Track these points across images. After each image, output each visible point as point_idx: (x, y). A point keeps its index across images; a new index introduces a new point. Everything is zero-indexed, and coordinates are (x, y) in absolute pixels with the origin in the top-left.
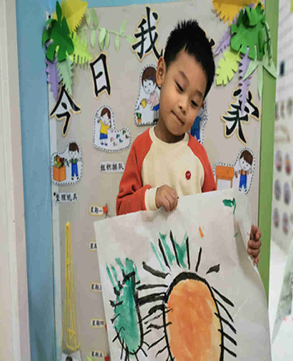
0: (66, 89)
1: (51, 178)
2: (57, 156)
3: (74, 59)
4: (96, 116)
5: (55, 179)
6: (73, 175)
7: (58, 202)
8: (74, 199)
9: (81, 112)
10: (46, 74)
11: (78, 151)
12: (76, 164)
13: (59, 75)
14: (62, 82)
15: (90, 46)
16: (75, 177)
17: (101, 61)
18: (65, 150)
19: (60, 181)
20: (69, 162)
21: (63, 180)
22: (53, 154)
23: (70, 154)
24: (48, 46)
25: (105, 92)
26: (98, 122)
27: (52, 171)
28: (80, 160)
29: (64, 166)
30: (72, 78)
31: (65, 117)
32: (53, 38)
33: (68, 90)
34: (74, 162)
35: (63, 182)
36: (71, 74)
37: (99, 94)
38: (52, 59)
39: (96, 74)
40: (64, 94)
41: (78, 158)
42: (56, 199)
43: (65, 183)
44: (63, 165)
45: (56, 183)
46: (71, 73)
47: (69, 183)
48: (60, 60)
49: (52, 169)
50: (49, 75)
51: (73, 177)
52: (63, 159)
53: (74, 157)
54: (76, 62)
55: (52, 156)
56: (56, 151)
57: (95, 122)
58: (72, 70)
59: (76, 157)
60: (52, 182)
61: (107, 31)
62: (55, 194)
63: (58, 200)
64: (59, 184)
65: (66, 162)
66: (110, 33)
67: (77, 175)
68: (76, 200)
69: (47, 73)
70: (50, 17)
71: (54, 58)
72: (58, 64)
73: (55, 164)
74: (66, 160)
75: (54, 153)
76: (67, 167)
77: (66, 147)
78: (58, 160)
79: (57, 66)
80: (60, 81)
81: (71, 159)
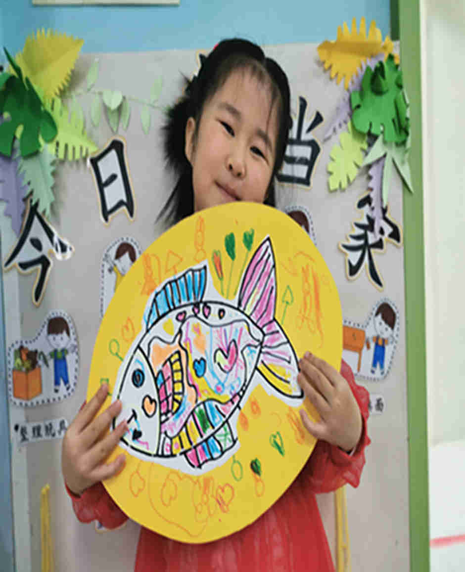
0: (40, 210)
1: (7, 396)
2: (21, 348)
3: (57, 150)
5: (15, 396)
6: (57, 383)
7: (25, 443)
8: (60, 432)
11: (68, 333)
12: (64, 359)
13: (25, 183)
14: (31, 197)
17: (113, 153)
18: (39, 334)
19: (28, 399)
20: (48, 357)
21: (33, 397)
22: (13, 345)
25: (124, 210)
26: (110, 270)
27: (10, 379)
29: (37, 367)
30: (54, 188)
31: (40, 267)
32: (9, 111)
33: (43, 212)
34: (60, 356)
35: (34, 401)
36: (51, 181)
37: (110, 217)
38: (8, 153)
39: (104, 179)
40: (36, 219)
42: (20, 438)
43: (40, 403)
44: (34, 364)
45: (21, 404)
46: (51, 178)
47: (49, 401)
48: (25, 154)
49: (10, 375)
51: (57, 388)
52: (36, 352)
53: (58, 345)
54: (61, 155)
55: (10, 349)
56: (18, 337)
57: (103, 272)
58: (54, 174)
59: (62, 345)
60: (11, 404)
61: (124, 98)
62: (16, 428)
63: (24, 439)
64: (26, 405)
65: (42, 357)
66: (130, 99)
67: (66, 382)
70: (1, 69)
71: (13, 150)
72: (21, 161)
73: (18, 365)
74: (42, 353)
75: (14, 341)
76: (44, 368)
77: (41, 328)
78: (24, 357)
79: (19, 166)
80: (25, 195)
81: (51, 350)
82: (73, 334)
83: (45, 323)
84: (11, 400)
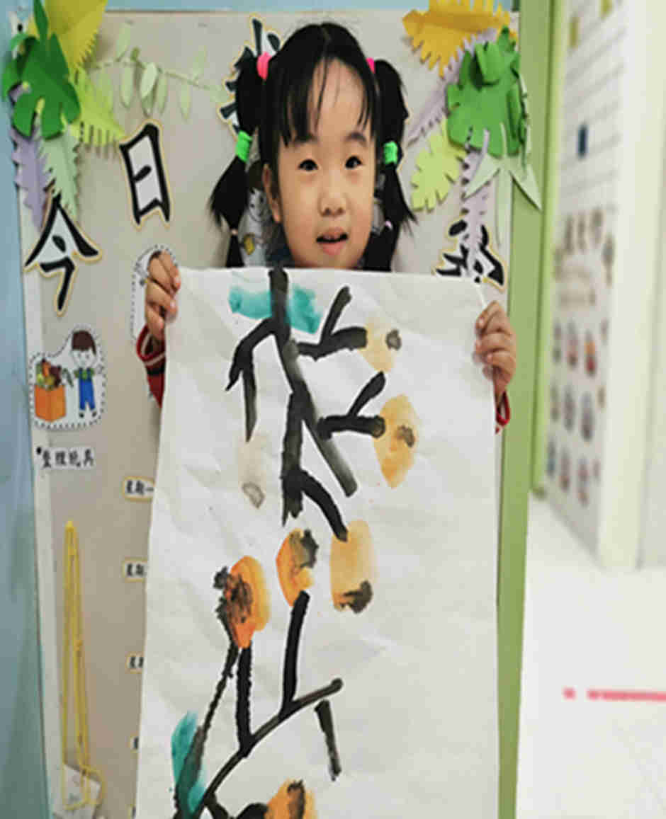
0: (63, 203)
1: (29, 413)
2: (44, 361)
3: (82, 133)
4: (136, 269)
5: (38, 415)
6: (82, 407)
7: (48, 469)
8: (85, 463)
9: (101, 259)
10: (13, 167)
11: (94, 351)
12: (90, 380)
13: (46, 169)
14: (53, 187)
15: (120, 105)
16: (88, 412)
17: (146, 141)
18: (63, 348)
19: (50, 419)
20: (73, 376)
21: (58, 418)
22: (34, 357)
23: (73, 357)
24: (16, 98)
25: (158, 212)
26: (142, 283)
27: (32, 396)
28: (99, 373)
29: (60, 384)
30: (77, 179)
31: (63, 270)
32: (28, 80)
33: (67, 206)
34: (85, 376)
35: (58, 423)
36: (75, 169)
37: (142, 219)
38: (27, 132)
39: (136, 171)
40: (59, 215)
41: (95, 366)
42: (43, 463)
43: (64, 426)
44: (57, 382)
45: (43, 425)
47: (73, 425)
48: (47, 134)
49: (31, 391)
50: (20, 170)
51: (82, 411)
52: (59, 368)
53: (84, 363)
54: (86, 140)
55: (31, 362)
56: (40, 349)
57: (133, 283)
58: (77, 161)
59: (88, 364)
60: (33, 424)
61: (159, 70)
62: (39, 451)
63: (47, 465)
64: (49, 427)
65: (66, 375)
66: (167, 74)
67: (92, 407)
69: (16, 165)
70: (20, 28)
71: (33, 129)
72: (42, 142)
73: (40, 381)
74: (66, 370)
75: (35, 354)
76: (68, 387)
77: (64, 342)
78: (47, 372)
79: (40, 148)
80: (47, 184)
81: (75, 368)
82: (101, 352)
84: (33, 419)
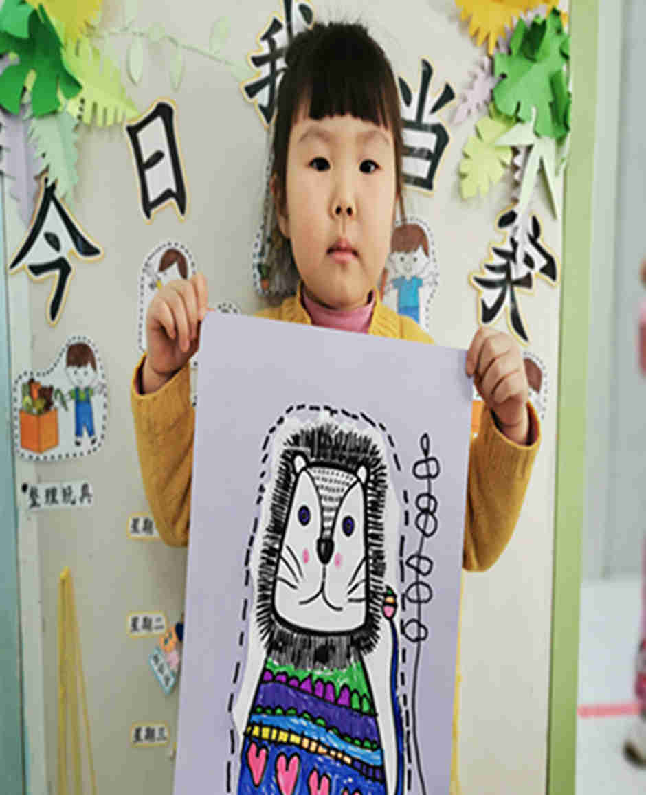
0: (58, 194)
1: (13, 445)
2: (32, 381)
4: (145, 271)
5: (23, 446)
6: (78, 433)
7: (35, 509)
8: (81, 500)
9: (103, 258)
11: (94, 367)
12: (88, 401)
13: (37, 153)
14: (46, 176)
17: (159, 122)
18: (55, 365)
19: (40, 451)
20: (67, 397)
21: (49, 448)
22: (20, 377)
25: (171, 204)
26: (152, 286)
27: (17, 423)
28: (100, 392)
29: (52, 408)
30: (78, 165)
31: (57, 273)
33: (63, 197)
34: (83, 396)
35: (48, 454)
36: (74, 154)
37: (153, 212)
39: (145, 158)
40: (53, 209)
41: (94, 385)
42: (29, 502)
43: (56, 457)
44: (48, 405)
45: (31, 457)
46: (74, 151)
47: (67, 456)
48: (39, 112)
49: (16, 418)
50: (6, 155)
51: (79, 439)
52: (51, 388)
53: (81, 382)
54: (87, 119)
55: (16, 382)
57: (142, 287)
58: (77, 145)
60: (17, 456)
61: (174, 42)
62: (25, 488)
63: (34, 504)
64: (38, 459)
65: (58, 395)
67: (91, 433)
68: (89, 501)
71: (22, 107)
72: (34, 121)
74: (58, 391)
75: (22, 373)
76: (61, 410)
77: (58, 356)
78: (36, 394)
79: (31, 128)
80: (38, 171)
81: (72, 388)
82: (101, 368)
83: (63, 350)
84: (18, 451)
